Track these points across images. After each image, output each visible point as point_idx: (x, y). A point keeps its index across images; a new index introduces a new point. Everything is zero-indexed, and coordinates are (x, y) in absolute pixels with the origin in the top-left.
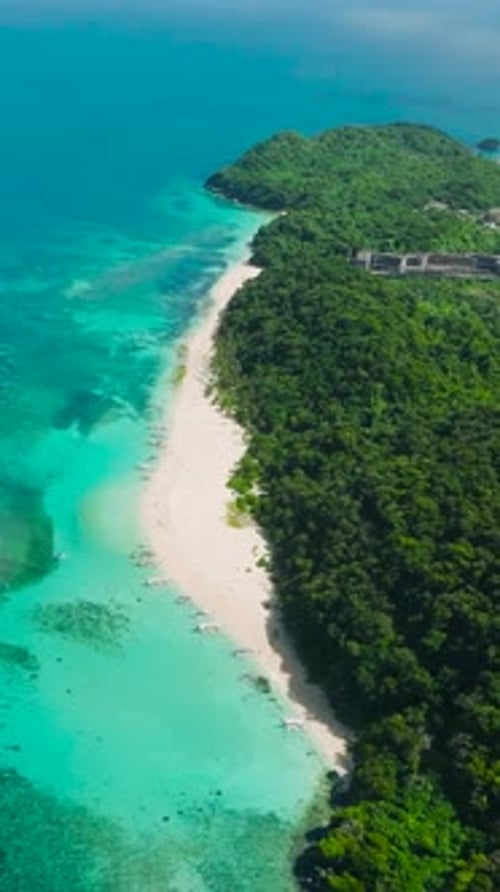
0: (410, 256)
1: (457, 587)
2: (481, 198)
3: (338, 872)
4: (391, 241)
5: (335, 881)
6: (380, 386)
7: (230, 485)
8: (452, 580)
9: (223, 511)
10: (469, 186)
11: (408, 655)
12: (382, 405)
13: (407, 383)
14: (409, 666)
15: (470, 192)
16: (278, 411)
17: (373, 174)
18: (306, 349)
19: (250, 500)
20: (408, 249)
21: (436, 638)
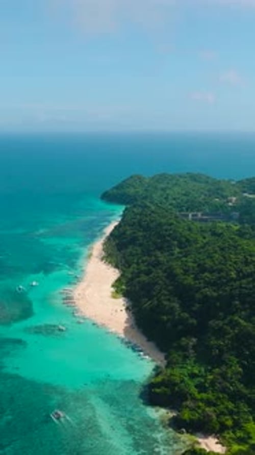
0: (193, 213)
1: (204, 288)
2: (224, 194)
3: (159, 388)
4: (184, 208)
5: (158, 390)
6: (176, 243)
7: (113, 286)
8: (202, 285)
9: (110, 294)
10: (218, 189)
11: (186, 315)
12: (177, 250)
13: (188, 240)
14: (187, 319)
15: (219, 191)
16: (133, 259)
17: (176, 189)
18: (145, 236)
19: (122, 290)
20: (192, 211)
21: (197, 307)
